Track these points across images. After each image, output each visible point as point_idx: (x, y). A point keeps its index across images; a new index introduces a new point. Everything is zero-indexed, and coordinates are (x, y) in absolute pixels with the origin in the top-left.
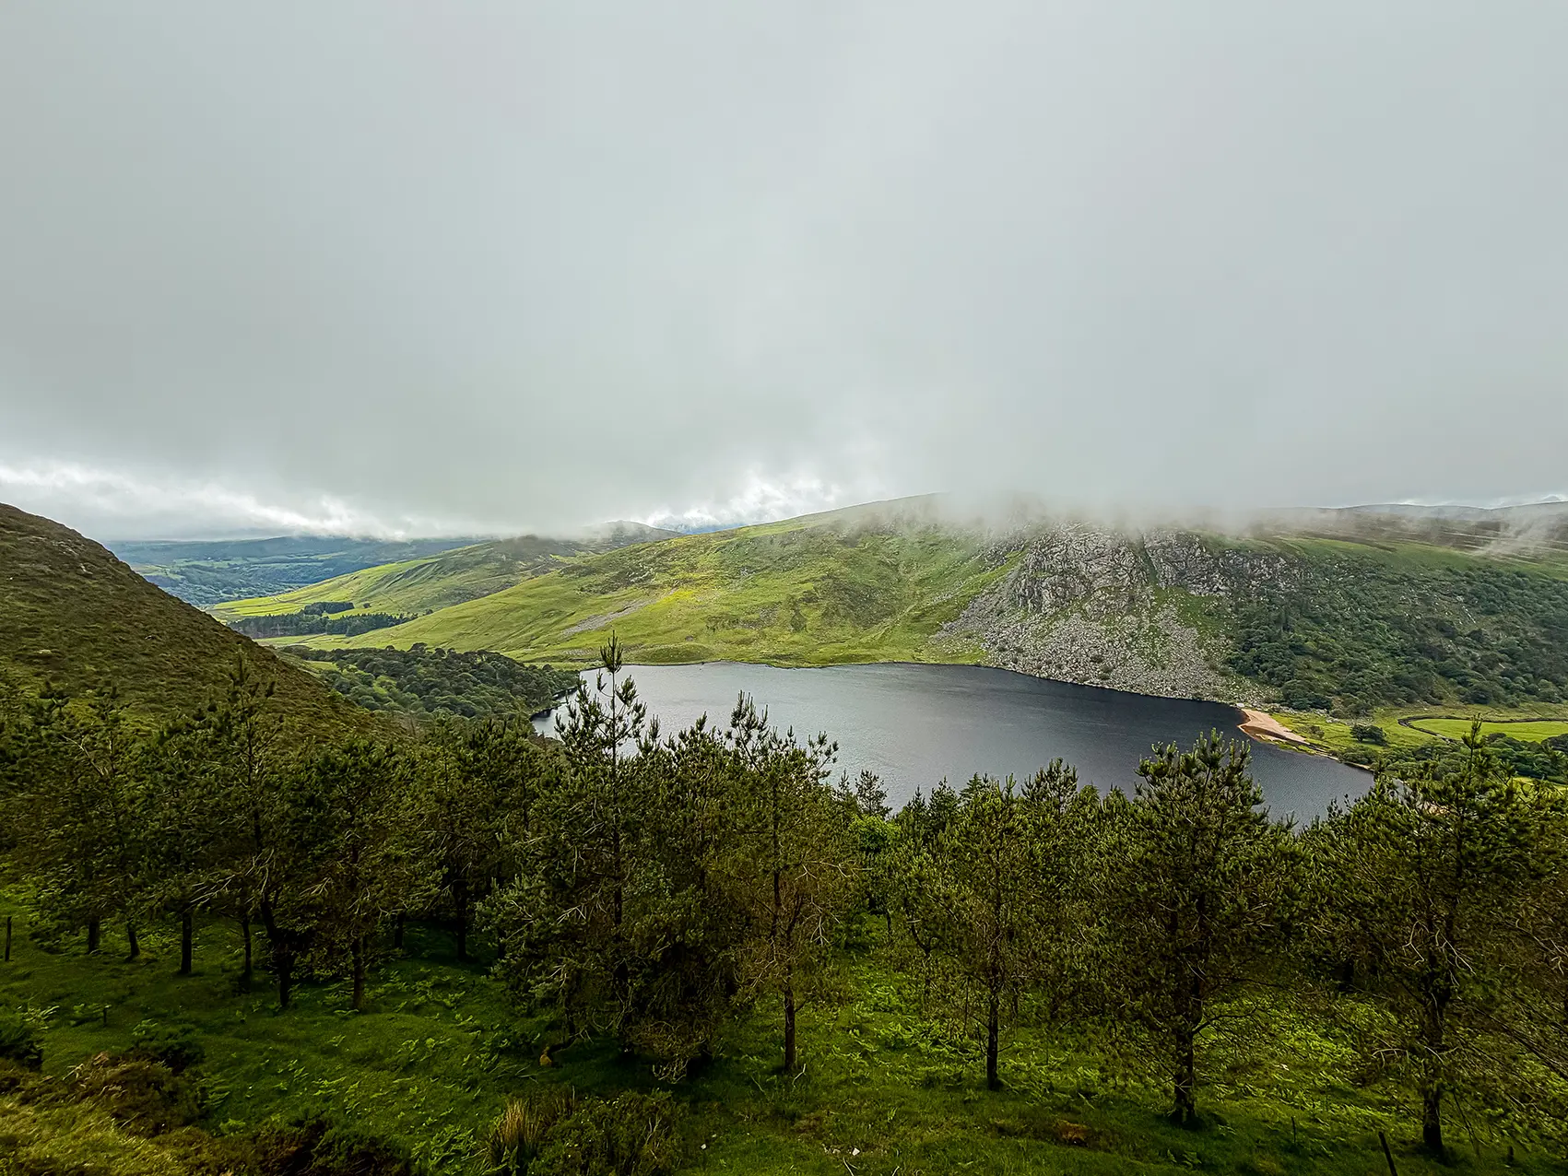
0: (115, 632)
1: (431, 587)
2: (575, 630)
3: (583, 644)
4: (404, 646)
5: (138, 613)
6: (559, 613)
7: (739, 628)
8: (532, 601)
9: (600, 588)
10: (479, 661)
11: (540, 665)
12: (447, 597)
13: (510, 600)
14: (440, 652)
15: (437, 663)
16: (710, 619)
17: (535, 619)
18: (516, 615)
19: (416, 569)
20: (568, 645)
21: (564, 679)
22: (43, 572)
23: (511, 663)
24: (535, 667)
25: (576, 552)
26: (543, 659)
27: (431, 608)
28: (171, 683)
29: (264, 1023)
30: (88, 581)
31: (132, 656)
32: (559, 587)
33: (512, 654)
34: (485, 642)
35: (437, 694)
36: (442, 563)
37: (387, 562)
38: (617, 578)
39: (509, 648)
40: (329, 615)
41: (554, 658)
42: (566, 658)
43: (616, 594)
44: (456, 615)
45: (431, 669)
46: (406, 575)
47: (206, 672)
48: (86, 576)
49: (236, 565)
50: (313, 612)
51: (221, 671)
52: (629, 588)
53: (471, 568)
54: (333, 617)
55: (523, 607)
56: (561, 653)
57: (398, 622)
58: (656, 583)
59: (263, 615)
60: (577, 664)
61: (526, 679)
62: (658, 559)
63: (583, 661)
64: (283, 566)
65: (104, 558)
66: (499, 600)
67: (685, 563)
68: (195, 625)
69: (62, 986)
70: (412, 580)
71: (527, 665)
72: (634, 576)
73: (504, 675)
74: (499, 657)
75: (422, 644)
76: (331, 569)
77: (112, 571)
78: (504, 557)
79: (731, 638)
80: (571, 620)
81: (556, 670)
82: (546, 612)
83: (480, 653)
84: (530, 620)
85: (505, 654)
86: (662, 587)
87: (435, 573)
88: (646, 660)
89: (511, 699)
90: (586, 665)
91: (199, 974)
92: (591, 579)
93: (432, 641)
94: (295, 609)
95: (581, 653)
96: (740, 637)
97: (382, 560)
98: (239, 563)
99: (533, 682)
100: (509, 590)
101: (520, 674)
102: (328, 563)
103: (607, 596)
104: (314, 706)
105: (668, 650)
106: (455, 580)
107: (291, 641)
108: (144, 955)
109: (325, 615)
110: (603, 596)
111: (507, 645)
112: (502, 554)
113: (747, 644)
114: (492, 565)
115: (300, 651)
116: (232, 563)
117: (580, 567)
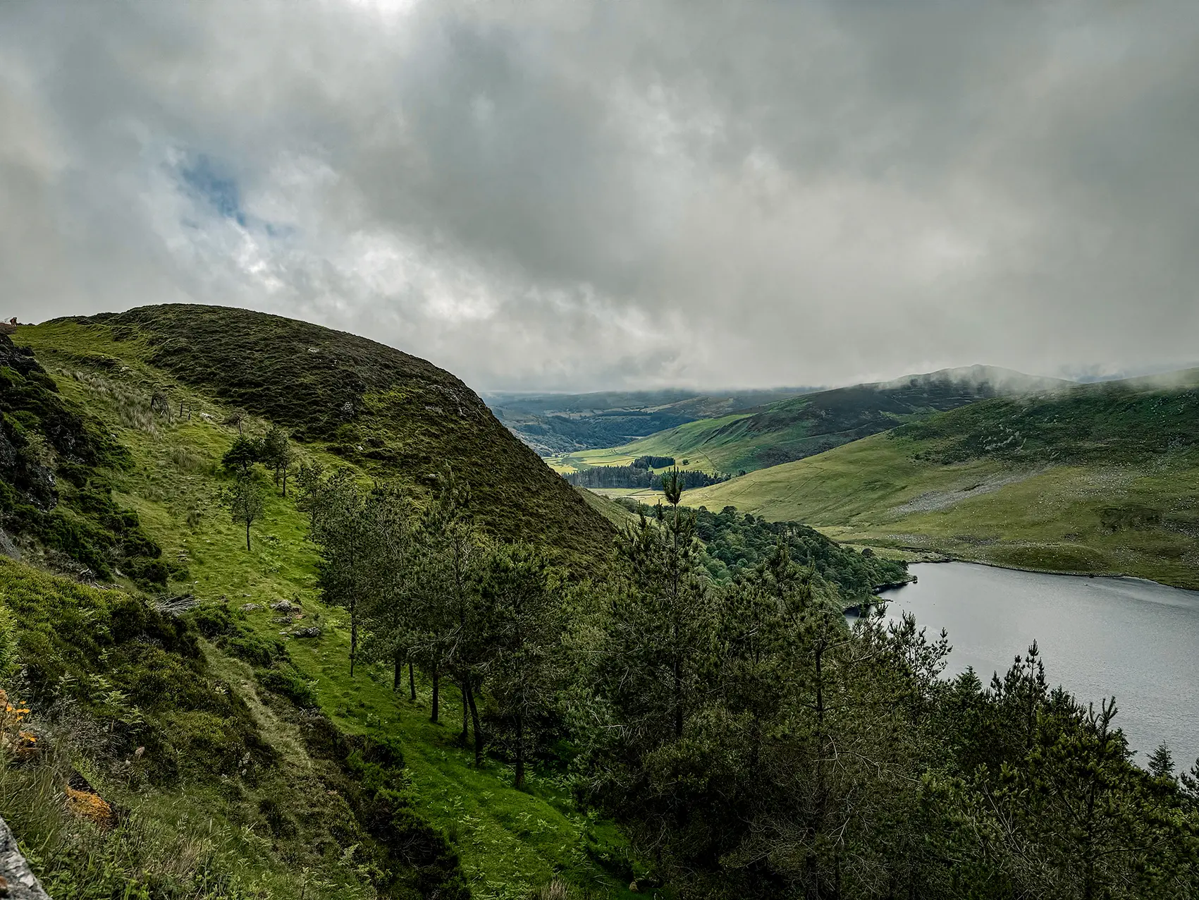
0: (473, 465)
1: (745, 446)
2: (906, 509)
3: (916, 528)
4: (715, 508)
5: (490, 451)
6: (887, 485)
7: (1158, 530)
8: (852, 468)
9: (941, 456)
10: (789, 534)
11: (859, 549)
12: (760, 457)
13: (827, 466)
14: (750, 519)
15: (746, 531)
16: (1107, 512)
17: (856, 491)
18: (835, 484)
19: (731, 425)
20: (895, 527)
21: (887, 570)
22: (437, 413)
23: (824, 541)
24: (852, 550)
25: (912, 408)
26: (864, 542)
27: (744, 469)
28: (502, 510)
29: (459, 769)
30: (462, 422)
31: (481, 485)
32: (886, 453)
33: (828, 531)
34: (799, 513)
35: (745, 565)
36: (756, 420)
37: (705, 417)
38: (965, 444)
39: (825, 523)
40: (655, 470)
41: (877, 543)
42: (893, 545)
43: (962, 466)
44: (768, 479)
45: (741, 537)
46: (722, 431)
47: (526, 505)
48: (463, 418)
49: (585, 417)
50: (641, 466)
51: (538, 506)
52: (983, 458)
53: (787, 425)
54: (658, 472)
55: (841, 475)
56: (887, 537)
57: (712, 482)
58: (1023, 452)
59: (603, 465)
60: (906, 553)
61: (842, 563)
62: (1027, 419)
63: (913, 550)
64: (619, 419)
65: (475, 403)
66: (816, 464)
67: (1072, 426)
68: (526, 464)
69: (370, 701)
70: (728, 436)
71: (843, 546)
72: (990, 443)
73: (816, 554)
74: (811, 533)
75: (733, 508)
76: (658, 423)
77: (479, 414)
78: (823, 413)
79: (1144, 544)
80: (901, 496)
81: (879, 558)
82: (870, 483)
83: (791, 525)
84: (849, 491)
85: (819, 530)
86: (1033, 461)
87: (749, 429)
88: (1003, 560)
89: (822, 585)
90: (918, 556)
91: (441, 724)
92: (929, 444)
93: (743, 506)
94: (626, 462)
95: (913, 541)
96: (1161, 544)
97: (701, 414)
98: (588, 415)
99: (849, 569)
100: (827, 454)
101: (834, 556)
102: (655, 416)
103: (952, 467)
104: (601, 548)
105: (1037, 551)
106: (769, 439)
107: (622, 493)
108: (418, 700)
109: (650, 469)
110: (945, 468)
111: (822, 520)
112: (821, 409)
113: (1172, 557)
114: (810, 423)
115: (628, 503)
116: (583, 415)
117: (917, 428)
